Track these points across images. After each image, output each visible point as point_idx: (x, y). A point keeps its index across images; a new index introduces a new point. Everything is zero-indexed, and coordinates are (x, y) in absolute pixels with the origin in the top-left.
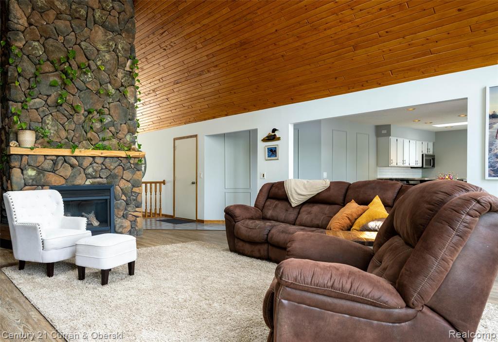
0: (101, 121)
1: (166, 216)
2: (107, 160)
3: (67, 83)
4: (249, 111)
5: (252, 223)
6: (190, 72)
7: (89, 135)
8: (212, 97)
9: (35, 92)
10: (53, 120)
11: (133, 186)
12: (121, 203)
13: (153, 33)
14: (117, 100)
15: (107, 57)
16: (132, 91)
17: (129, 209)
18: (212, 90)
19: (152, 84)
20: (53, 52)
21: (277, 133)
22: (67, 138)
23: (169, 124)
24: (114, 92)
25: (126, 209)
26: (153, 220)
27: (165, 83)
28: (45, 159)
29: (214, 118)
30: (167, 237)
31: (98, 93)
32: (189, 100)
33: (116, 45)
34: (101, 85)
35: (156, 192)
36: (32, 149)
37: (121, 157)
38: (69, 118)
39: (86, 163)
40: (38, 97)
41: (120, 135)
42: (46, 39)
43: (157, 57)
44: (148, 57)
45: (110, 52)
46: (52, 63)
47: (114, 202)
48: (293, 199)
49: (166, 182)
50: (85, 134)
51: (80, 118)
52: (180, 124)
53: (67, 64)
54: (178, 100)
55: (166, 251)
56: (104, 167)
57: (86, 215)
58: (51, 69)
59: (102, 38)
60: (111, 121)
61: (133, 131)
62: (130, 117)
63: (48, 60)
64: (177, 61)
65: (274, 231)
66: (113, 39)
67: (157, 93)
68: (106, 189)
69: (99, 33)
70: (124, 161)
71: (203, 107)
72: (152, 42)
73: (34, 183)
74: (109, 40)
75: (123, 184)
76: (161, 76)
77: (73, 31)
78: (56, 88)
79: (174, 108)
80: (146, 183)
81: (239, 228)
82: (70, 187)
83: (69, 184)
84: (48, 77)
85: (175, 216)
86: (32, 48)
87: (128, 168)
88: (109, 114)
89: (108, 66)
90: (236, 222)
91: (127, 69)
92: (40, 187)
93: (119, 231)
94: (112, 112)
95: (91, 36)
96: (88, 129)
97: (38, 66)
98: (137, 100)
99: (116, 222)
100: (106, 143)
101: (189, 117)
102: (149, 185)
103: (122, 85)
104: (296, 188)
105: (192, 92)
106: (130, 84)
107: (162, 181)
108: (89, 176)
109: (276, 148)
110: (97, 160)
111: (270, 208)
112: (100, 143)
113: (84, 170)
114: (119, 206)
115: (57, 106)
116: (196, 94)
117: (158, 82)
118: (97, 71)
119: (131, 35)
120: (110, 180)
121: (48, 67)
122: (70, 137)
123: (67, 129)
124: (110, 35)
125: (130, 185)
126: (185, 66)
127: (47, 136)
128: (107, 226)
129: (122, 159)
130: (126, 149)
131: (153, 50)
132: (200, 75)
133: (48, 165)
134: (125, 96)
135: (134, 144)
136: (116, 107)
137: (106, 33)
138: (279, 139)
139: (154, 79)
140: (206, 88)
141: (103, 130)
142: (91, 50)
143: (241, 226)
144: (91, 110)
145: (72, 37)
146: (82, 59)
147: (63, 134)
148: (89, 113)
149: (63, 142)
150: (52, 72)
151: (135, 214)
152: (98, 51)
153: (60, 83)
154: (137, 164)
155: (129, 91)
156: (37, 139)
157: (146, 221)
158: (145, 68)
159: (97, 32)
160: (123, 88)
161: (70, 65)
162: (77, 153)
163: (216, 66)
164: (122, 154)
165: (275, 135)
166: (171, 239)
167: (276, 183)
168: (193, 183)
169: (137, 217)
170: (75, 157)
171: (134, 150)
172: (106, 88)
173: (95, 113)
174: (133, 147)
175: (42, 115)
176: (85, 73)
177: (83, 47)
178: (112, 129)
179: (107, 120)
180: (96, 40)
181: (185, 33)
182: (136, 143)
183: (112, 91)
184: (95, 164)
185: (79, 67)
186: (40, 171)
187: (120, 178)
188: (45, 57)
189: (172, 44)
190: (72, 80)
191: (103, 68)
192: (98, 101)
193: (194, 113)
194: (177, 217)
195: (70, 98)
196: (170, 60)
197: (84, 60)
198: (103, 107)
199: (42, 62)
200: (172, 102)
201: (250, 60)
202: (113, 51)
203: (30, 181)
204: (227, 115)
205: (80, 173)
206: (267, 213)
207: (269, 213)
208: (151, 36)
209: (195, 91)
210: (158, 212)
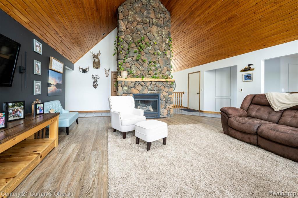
0: (155, 66)
1: (184, 107)
2: (157, 83)
3: (141, 51)
4: (232, 56)
5: (242, 119)
6: (197, 41)
7: (150, 72)
8: (209, 52)
9: (128, 55)
10: (135, 66)
11: (169, 94)
12: (163, 102)
13: (179, 26)
14: (162, 56)
15: (158, 38)
16: (169, 52)
17: (167, 105)
18: (209, 48)
19: (179, 50)
20: (135, 38)
21: (252, 67)
22: (140, 74)
23: (186, 68)
24: (161, 53)
25: (165, 105)
26: (178, 109)
27: (184, 49)
28: (131, 83)
29: (210, 62)
30: (185, 119)
31: (154, 54)
32: (197, 55)
33: (162, 33)
34: (155, 51)
35: (180, 97)
36: (126, 78)
37: (163, 82)
38: (142, 65)
39: (148, 84)
40: (129, 58)
41: (163, 72)
42: (133, 34)
43: (181, 37)
44: (177, 38)
45: (159, 36)
46: (135, 43)
47: (160, 101)
48: (276, 105)
49: (184, 93)
50: (148, 72)
51: (146, 65)
52: (191, 67)
53: (141, 43)
54: (191, 56)
55: (185, 129)
56: (156, 86)
57: (148, 106)
58: (135, 46)
59: (156, 31)
60: (159, 66)
61: (169, 70)
62: (168, 64)
63: (133, 42)
64: (191, 37)
65: (262, 127)
66: (161, 30)
67: (181, 54)
68: (157, 96)
69: (155, 29)
70: (165, 83)
71: (203, 58)
72: (179, 30)
73: (127, 92)
74: (159, 31)
75: (164, 93)
76: (182, 46)
77: (144, 29)
78: (136, 53)
79: (189, 60)
80: (175, 93)
81: (232, 122)
82: (141, 94)
83: (141, 93)
84: (133, 49)
85: (189, 108)
86: (127, 38)
87: (167, 87)
88: (159, 63)
89: (158, 42)
90: (229, 118)
91: (167, 42)
92: (129, 94)
93: (162, 114)
94: (160, 62)
95: (151, 30)
96: (149, 70)
97: (129, 45)
98: (171, 56)
99: (161, 110)
100: (157, 76)
101: (196, 63)
102: (176, 94)
103: (165, 50)
104: (278, 99)
105: (198, 51)
106: (168, 49)
107: (183, 92)
108: (149, 90)
109: (251, 75)
110: (153, 83)
111: (254, 110)
112: (154, 76)
113: (147, 87)
114: (162, 103)
115: (137, 61)
116: (201, 52)
117: (181, 49)
118: (153, 45)
119: (169, 27)
120: (158, 92)
121: (133, 45)
122: (142, 73)
123: (140, 70)
124: (160, 29)
125: (167, 94)
126: (195, 39)
127: (132, 73)
128: (157, 112)
129: (164, 82)
130: (166, 78)
131: (179, 34)
132: (203, 41)
133: (132, 85)
134: (165, 54)
135: (170, 76)
136: (162, 60)
137: (157, 28)
138: (253, 69)
139: (179, 48)
140: (206, 48)
141: (155, 70)
142: (151, 36)
143: (233, 121)
144: (151, 62)
145: (143, 32)
146: (147, 40)
147: (139, 72)
148: (150, 63)
149: (139, 75)
150: (135, 47)
151: (170, 107)
152: (154, 36)
153: (138, 51)
154: (171, 84)
155: (168, 53)
156: (128, 74)
157: (175, 109)
158: (175, 43)
159: (153, 28)
160: (165, 51)
161: (142, 43)
162: (144, 80)
163: (212, 35)
164: (164, 80)
165: (250, 67)
166: (187, 120)
167: (257, 95)
168: (198, 93)
169: (170, 108)
170: (143, 82)
171: (169, 78)
172: (157, 52)
173: (152, 63)
174: (169, 77)
175: (131, 65)
176: (149, 46)
177: (148, 35)
178: (160, 69)
179: (158, 65)
180: (153, 32)
181: (195, 21)
182: (171, 75)
183: (160, 53)
184: (152, 85)
185: (146, 44)
186: (129, 87)
187: (163, 91)
188: (132, 41)
189: (188, 29)
190: (143, 49)
191: (156, 43)
192: (154, 58)
193: (199, 61)
194: (190, 108)
195: (142, 57)
196: (187, 37)
197: (148, 41)
198: (156, 60)
199: (131, 43)
200: (188, 57)
201: (234, 27)
202: (161, 35)
203: (125, 92)
204: (217, 60)
205: (145, 89)
206: (252, 113)
207: (254, 113)
208: (178, 27)
209: (200, 50)
210: (181, 105)
